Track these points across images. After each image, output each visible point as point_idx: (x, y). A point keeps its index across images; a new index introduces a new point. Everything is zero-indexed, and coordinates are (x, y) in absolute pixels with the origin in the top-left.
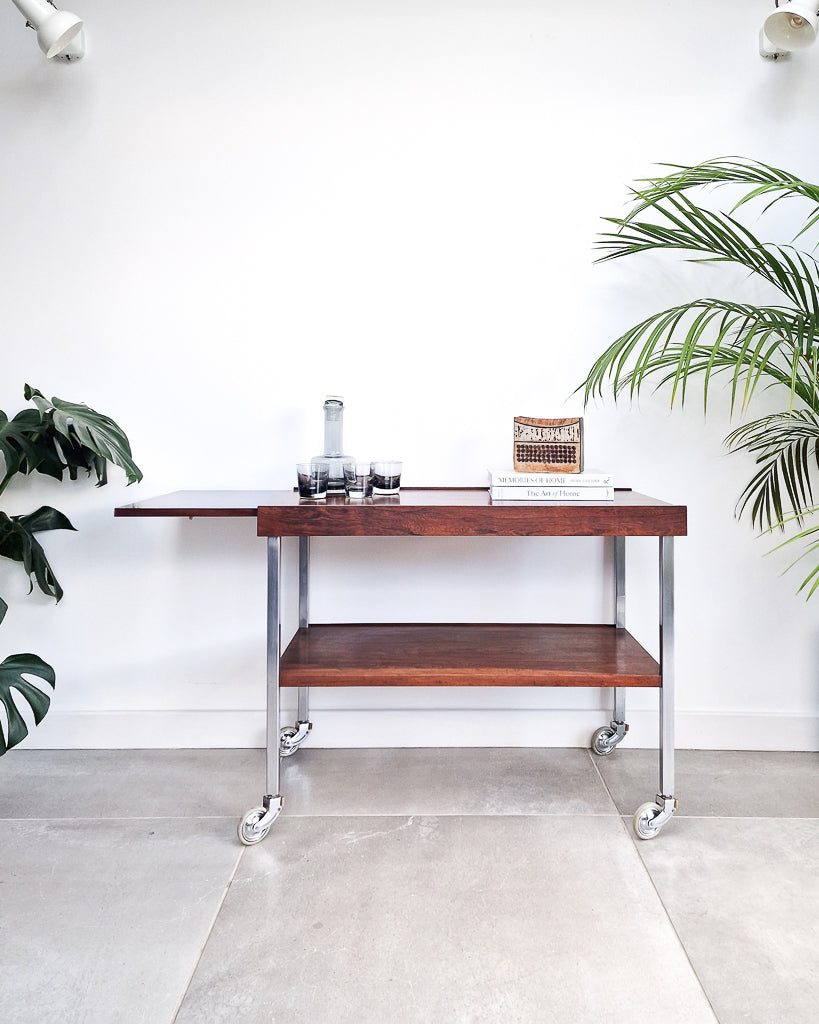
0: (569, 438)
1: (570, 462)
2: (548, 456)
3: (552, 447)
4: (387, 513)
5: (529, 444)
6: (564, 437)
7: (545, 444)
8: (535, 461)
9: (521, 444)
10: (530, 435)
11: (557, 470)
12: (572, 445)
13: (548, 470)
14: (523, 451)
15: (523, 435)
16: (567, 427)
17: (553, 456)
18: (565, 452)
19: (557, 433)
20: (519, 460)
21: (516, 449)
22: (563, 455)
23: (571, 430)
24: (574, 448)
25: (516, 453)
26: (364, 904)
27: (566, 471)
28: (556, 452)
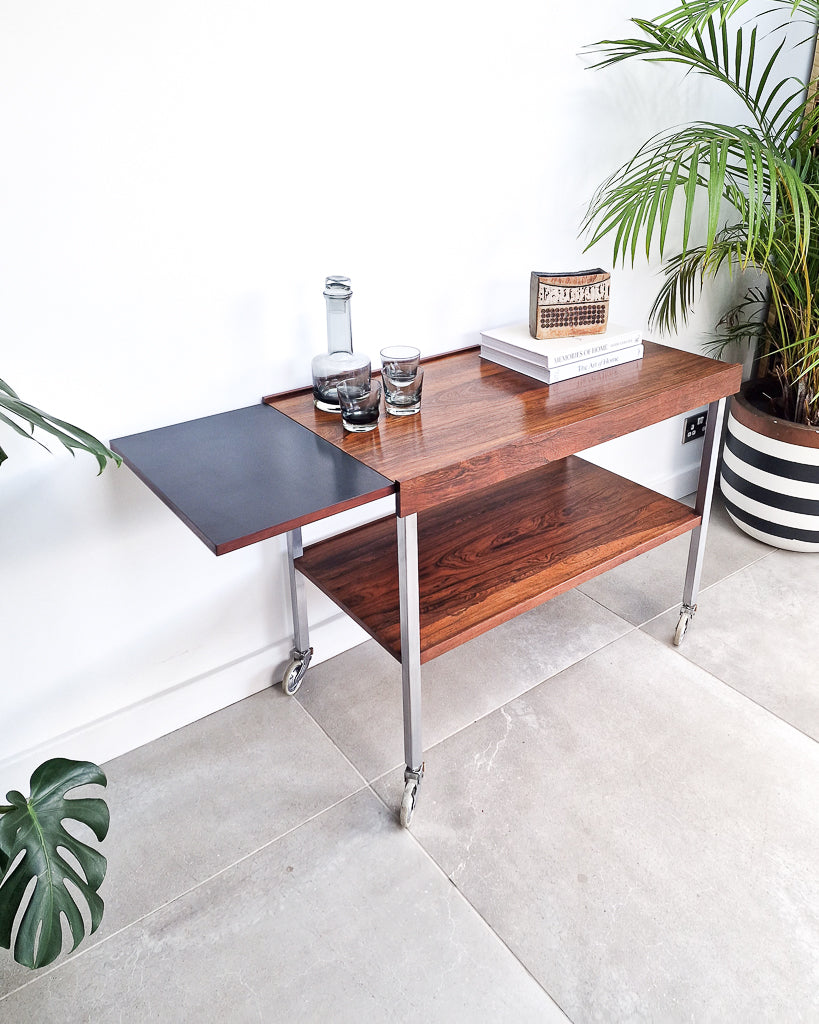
0: (599, 297)
1: (598, 322)
2: (576, 319)
3: (580, 308)
5: (555, 307)
6: (594, 295)
7: (573, 306)
8: (561, 325)
9: (545, 308)
10: (555, 297)
11: (584, 333)
12: (601, 304)
13: (574, 333)
14: (548, 316)
15: (550, 296)
16: (598, 285)
17: (581, 318)
18: (594, 312)
19: (587, 292)
20: (543, 326)
21: (540, 314)
22: (592, 316)
23: (602, 288)
24: (603, 307)
25: (540, 319)
26: (586, 831)
27: (593, 332)
28: (585, 313)
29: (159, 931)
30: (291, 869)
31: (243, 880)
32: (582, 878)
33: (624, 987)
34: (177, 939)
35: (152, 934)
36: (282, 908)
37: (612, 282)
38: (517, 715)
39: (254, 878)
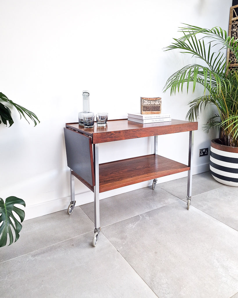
0: (158, 104)
1: (158, 111)
2: (152, 109)
3: (153, 106)
4: (131, 132)
5: (146, 106)
6: (157, 103)
7: (151, 106)
8: (148, 111)
9: (144, 106)
10: (146, 103)
11: (155, 113)
13: (152, 113)
14: (145, 108)
16: (158, 101)
17: (154, 109)
18: (157, 108)
19: (155, 102)
20: (143, 111)
21: (142, 107)
22: (157, 109)
23: (159, 101)
24: (160, 107)
25: (142, 108)
26: (159, 243)
27: (157, 113)
28: (155, 108)
29: (34, 256)
30: (73, 245)
31: (59, 247)
32: (156, 253)
33: (164, 277)
34: (39, 258)
35: (32, 256)
36: (69, 253)
37: (162, 100)
38: (143, 216)
39: (62, 246)
